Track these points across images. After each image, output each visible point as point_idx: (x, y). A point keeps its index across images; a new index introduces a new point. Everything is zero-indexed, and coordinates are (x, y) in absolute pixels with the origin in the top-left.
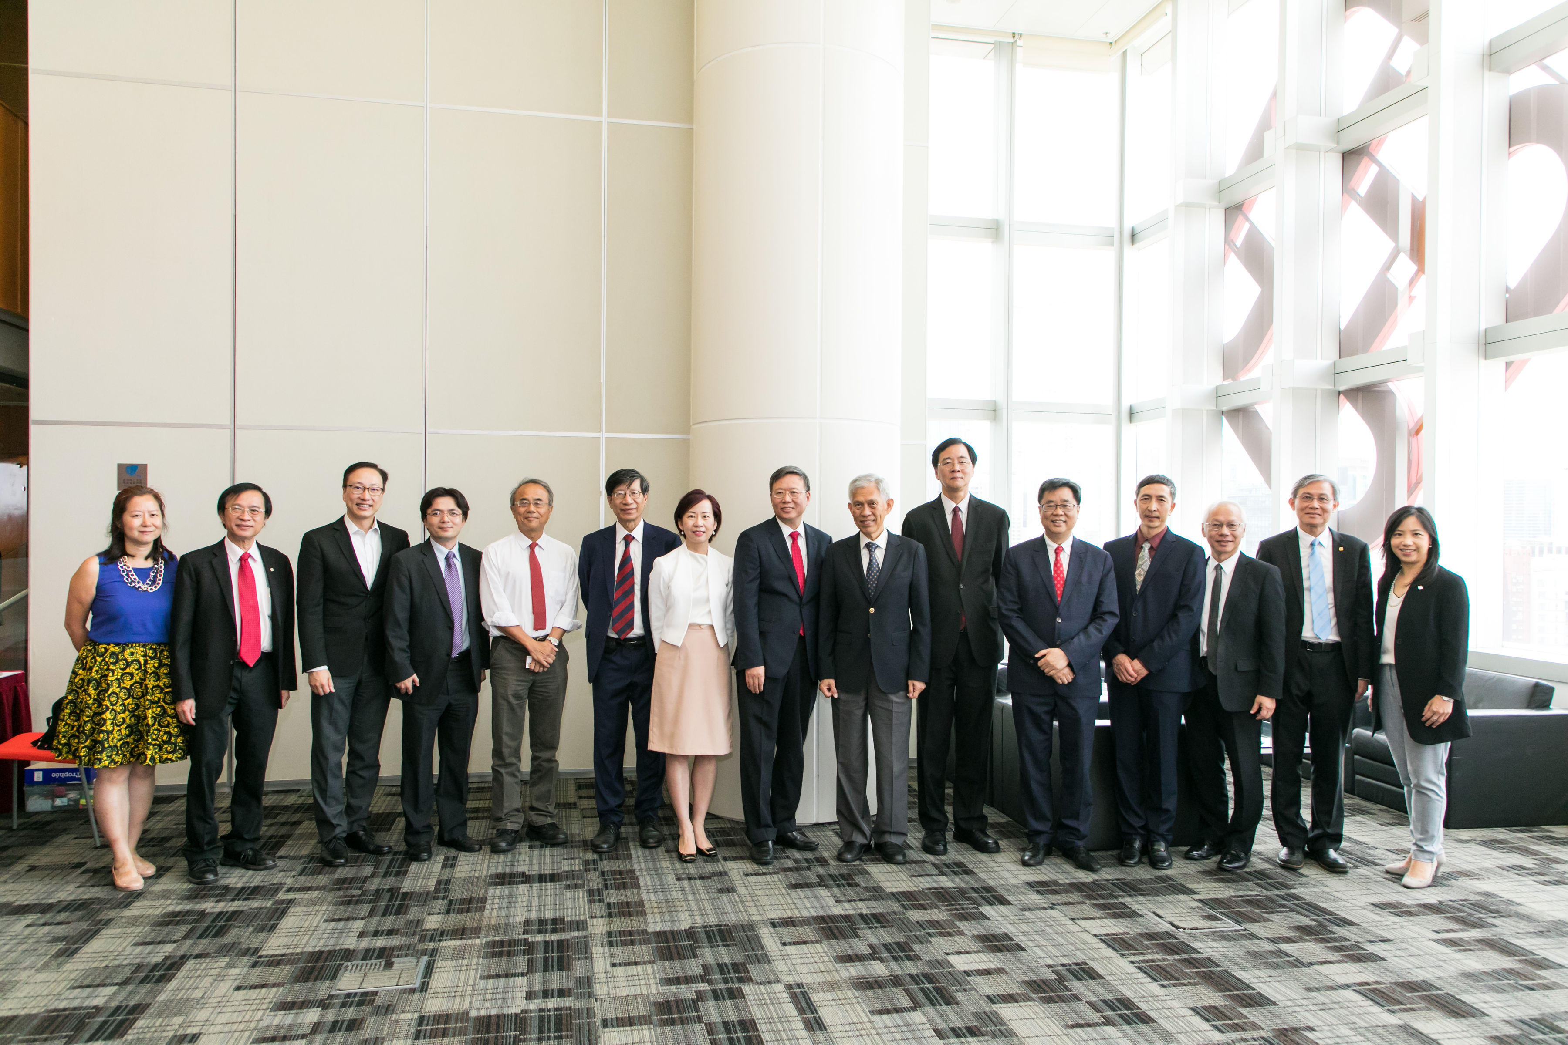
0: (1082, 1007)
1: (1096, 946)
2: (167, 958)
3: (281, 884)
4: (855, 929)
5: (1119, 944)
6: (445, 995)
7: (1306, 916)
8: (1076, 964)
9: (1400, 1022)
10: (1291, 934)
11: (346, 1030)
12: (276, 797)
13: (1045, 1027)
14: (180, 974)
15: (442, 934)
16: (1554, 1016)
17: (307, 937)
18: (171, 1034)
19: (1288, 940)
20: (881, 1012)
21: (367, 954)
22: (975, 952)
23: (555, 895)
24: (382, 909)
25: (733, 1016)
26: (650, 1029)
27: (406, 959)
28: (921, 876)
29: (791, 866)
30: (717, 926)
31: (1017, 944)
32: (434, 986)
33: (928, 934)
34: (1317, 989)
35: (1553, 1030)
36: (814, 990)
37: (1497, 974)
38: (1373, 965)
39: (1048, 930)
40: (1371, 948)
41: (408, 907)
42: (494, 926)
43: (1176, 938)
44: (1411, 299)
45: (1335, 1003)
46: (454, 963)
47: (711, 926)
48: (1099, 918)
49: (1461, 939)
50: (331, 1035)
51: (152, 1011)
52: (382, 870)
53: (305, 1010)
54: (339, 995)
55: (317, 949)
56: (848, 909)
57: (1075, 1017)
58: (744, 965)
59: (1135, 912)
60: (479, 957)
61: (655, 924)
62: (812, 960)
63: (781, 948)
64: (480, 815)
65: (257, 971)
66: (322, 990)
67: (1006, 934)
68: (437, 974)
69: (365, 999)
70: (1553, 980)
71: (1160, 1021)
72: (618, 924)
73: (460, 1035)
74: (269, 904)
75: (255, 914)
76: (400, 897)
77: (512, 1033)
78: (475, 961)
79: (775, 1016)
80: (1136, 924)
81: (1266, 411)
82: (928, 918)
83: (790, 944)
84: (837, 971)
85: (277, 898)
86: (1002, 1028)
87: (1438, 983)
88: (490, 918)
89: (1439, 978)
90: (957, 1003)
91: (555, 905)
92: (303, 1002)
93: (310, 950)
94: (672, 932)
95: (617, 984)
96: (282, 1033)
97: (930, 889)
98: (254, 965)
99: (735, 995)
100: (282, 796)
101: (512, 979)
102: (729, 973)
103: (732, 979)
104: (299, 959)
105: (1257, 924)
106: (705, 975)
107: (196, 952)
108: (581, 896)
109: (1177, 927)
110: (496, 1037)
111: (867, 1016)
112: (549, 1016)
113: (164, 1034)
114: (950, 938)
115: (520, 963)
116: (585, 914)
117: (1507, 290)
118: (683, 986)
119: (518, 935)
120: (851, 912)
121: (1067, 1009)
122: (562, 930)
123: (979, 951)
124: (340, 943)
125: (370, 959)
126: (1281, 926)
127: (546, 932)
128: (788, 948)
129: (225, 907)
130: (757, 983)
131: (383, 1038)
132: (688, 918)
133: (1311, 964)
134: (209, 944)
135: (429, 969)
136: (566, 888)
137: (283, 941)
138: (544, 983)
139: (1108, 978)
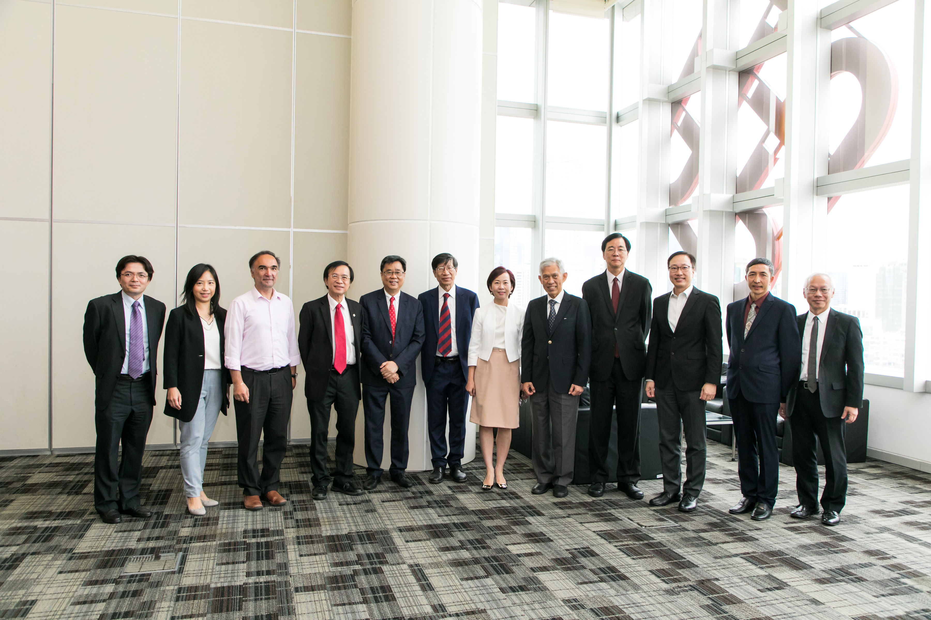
0: (587, 573)
1: (594, 537)
2: (13, 555)
3: (86, 510)
4: (451, 532)
5: (608, 536)
6: (195, 575)
7: (714, 517)
8: (583, 548)
9: (766, 574)
10: (706, 527)
11: (131, 597)
12: (80, 457)
13: (565, 585)
14: (22, 565)
15: (191, 539)
16: (849, 567)
17: (104, 542)
18: (18, 600)
19: (704, 531)
20: (467, 579)
21: (143, 551)
22: (523, 543)
23: (263, 515)
24: (152, 525)
25: (376, 584)
26: (325, 592)
27: (168, 554)
28: (490, 500)
29: (411, 496)
30: (365, 532)
31: (548, 538)
32: (187, 570)
33: (495, 533)
34: (721, 558)
35: (847, 574)
36: (426, 568)
37: (819, 545)
38: (751, 543)
39: (566, 529)
40: (750, 534)
41: (168, 523)
42: (225, 534)
43: (641, 532)
44: (776, 160)
45: (730, 564)
46: (199, 556)
47: (361, 532)
48: (596, 522)
49: (799, 527)
50: (122, 600)
51: (5, 587)
52: (151, 502)
53: (104, 585)
54: (126, 576)
55: (111, 549)
56: (446, 520)
57: (583, 578)
58: (382, 554)
59: (617, 518)
60: (215, 552)
61: (326, 531)
62: (425, 550)
63: (405, 544)
64: (214, 468)
65: (72, 562)
66: (115, 573)
67: (541, 533)
68: (188, 563)
69: (143, 578)
70: (848, 547)
71: (632, 579)
72: (303, 532)
73: (205, 598)
74: (79, 522)
75: (70, 528)
76: (163, 517)
77: (238, 597)
78: (213, 555)
79: (402, 583)
80: (617, 525)
81: (694, 225)
82: (495, 524)
83: (411, 541)
84: (440, 556)
85: (83, 518)
86: (540, 586)
87: (787, 552)
88: (222, 529)
89: (787, 549)
90: (513, 573)
91: (263, 521)
92: (103, 581)
93: (106, 549)
94: (337, 536)
95: (304, 567)
96: (90, 599)
97: (496, 508)
98: (70, 559)
99: (377, 571)
100: (85, 457)
101: (237, 565)
102: (374, 559)
103: (375, 562)
104: (99, 555)
105: (687, 523)
106: (359, 560)
107: (32, 551)
108: (279, 515)
109: (642, 526)
110: (228, 599)
111: (459, 582)
112: (261, 586)
113: (13, 601)
114: (508, 535)
115: (242, 555)
116: (282, 526)
117: (829, 155)
118: (345, 567)
119: (240, 539)
120: (448, 522)
121: (578, 574)
122: (268, 536)
123: (525, 543)
124: (126, 545)
125: (146, 554)
126: (700, 523)
127: (258, 537)
128: (409, 544)
129: (50, 524)
130: (391, 565)
131: (156, 601)
132: (347, 527)
133: (717, 543)
134: (41, 546)
135: (183, 561)
136: (270, 511)
137: (89, 544)
138: (257, 567)
139: (602, 555)
